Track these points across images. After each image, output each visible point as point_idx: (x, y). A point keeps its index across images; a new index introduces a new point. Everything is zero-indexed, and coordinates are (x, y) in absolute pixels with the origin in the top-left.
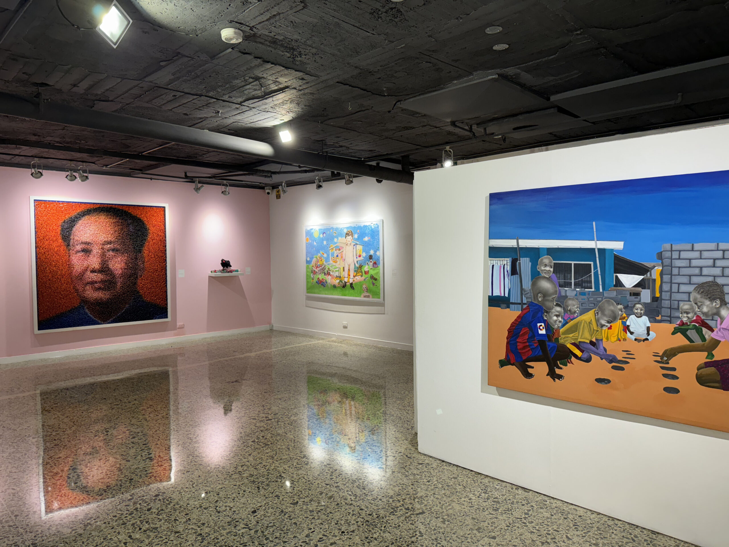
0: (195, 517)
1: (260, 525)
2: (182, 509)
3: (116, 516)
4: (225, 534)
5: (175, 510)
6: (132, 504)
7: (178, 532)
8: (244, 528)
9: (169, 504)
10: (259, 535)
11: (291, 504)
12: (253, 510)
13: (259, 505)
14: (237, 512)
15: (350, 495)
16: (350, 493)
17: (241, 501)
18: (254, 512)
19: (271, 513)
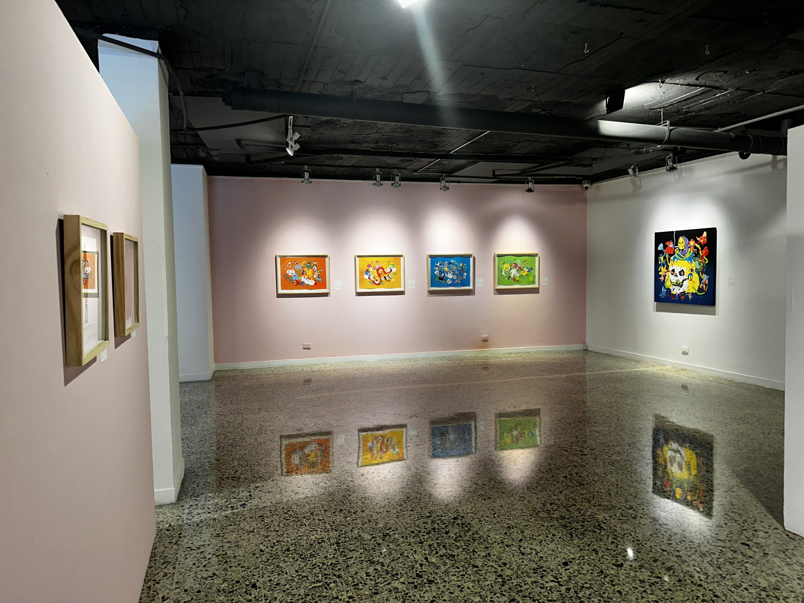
0: (495, 553)
1: (574, 582)
2: (482, 540)
3: (413, 532)
4: (529, 582)
5: (474, 540)
6: (429, 522)
7: (477, 567)
8: (552, 581)
9: (468, 531)
10: (572, 595)
11: (613, 564)
12: (564, 561)
13: (572, 556)
14: (544, 559)
15: (698, 572)
16: (698, 569)
17: (549, 546)
18: (565, 564)
19: (588, 571)
